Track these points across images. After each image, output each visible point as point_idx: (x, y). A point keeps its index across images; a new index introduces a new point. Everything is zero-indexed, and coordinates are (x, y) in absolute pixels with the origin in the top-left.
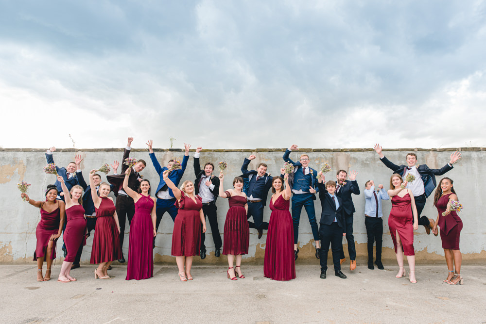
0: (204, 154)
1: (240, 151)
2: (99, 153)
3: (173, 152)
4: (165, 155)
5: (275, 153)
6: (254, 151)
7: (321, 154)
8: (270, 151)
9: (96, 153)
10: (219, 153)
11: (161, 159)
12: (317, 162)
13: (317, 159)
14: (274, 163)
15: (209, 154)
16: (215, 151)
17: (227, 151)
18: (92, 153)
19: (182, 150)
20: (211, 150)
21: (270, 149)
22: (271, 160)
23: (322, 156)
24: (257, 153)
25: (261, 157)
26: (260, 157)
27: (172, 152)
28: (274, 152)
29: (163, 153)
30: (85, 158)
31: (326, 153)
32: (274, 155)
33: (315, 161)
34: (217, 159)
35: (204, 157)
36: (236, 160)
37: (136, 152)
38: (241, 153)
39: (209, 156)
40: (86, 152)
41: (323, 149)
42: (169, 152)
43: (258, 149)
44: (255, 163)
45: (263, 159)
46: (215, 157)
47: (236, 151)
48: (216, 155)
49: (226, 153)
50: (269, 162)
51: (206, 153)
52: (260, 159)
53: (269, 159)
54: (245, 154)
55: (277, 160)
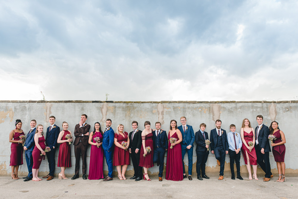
0: (128, 104)
1: (151, 102)
2: (61, 103)
3: (108, 103)
5: (173, 104)
6: (159, 102)
7: (202, 105)
8: (170, 102)
9: (59, 103)
10: (137, 104)
11: (101, 107)
12: (200, 110)
13: (200, 108)
14: (173, 110)
15: (131, 104)
16: (135, 102)
17: (143, 103)
18: (56, 104)
19: (114, 102)
20: (132, 102)
21: (170, 101)
22: (171, 108)
23: (203, 106)
24: (162, 104)
25: (164, 106)
26: (164, 107)
27: (107, 103)
29: (102, 104)
30: (51, 107)
31: (206, 104)
32: (172, 105)
33: (198, 109)
34: (136, 108)
35: (128, 106)
36: (148, 108)
37: (84, 103)
38: (151, 103)
39: (131, 106)
40: (52, 103)
41: (203, 102)
42: (105, 103)
43: (162, 101)
44: (160, 111)
45: (165, 107)
46: (135, 106)
47: (148, 103)
48: (135, 105)
49: (142, 104)
50: (169, 110)
51: (129, 104)
52: (164, 108)
53: (169, 108)
54: (154, 104)
55: (174, 108)
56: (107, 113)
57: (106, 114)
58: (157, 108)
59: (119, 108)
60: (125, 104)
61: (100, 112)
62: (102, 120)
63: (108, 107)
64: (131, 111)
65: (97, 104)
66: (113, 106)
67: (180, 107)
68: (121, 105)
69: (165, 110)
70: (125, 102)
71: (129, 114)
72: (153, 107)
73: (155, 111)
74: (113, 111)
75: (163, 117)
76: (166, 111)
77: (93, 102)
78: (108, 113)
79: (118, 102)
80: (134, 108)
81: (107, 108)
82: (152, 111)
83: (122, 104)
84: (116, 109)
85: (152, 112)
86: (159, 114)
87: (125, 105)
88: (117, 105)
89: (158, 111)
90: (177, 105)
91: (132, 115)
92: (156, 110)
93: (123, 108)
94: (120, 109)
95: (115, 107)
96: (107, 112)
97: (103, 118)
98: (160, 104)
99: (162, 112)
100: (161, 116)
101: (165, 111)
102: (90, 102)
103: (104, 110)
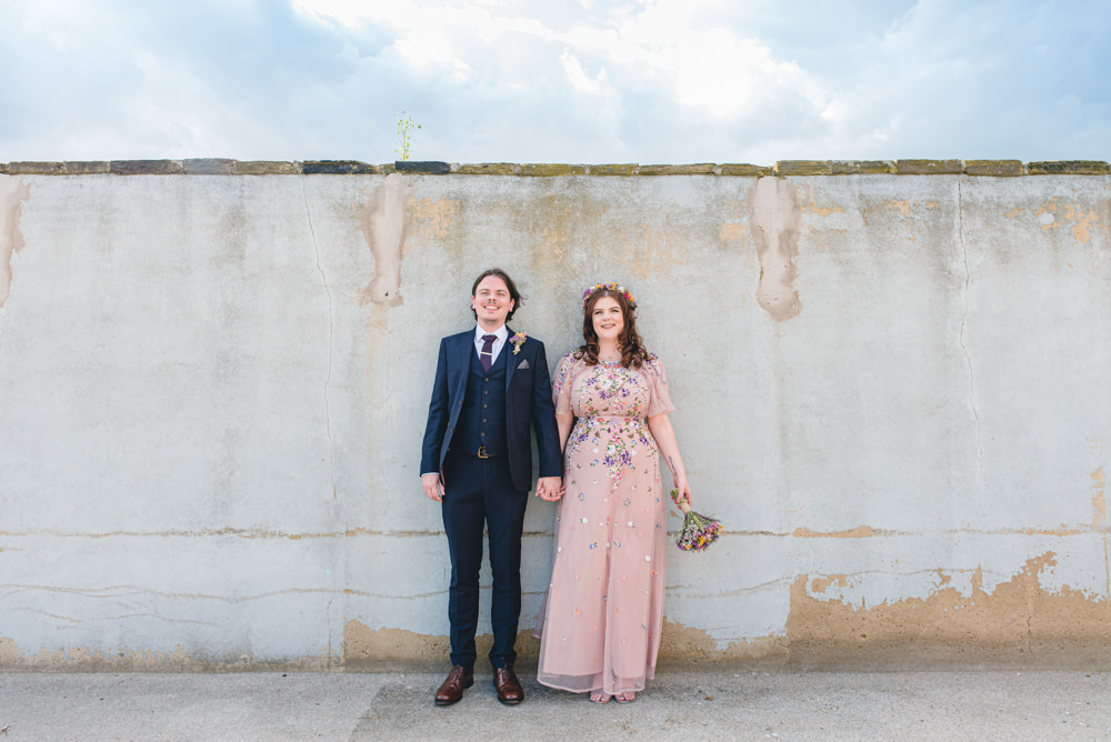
0: (548, 185)
1: (709, 170)
2: (87, 181)
3: (415, 176)
4: (377, 189)
5: (860, 183)
6: (767, 171)
7: (1063, 185)
8: (838, 169)
9: (74, 180)
10: (614, 181)
11: (361, 206)
12: (1047, 219)
13: (1047, 205)
14: (858, 223)
15: (572, 183)
16: (597, 171)
17: (650, 172)
18: (58, 181)
19: (453, 169)
20: (578, 170)
21: (838, 164)
22: (843, 209)
23: (1067, 192)
24: (783, 183)
25: (801, 195)
26: (795, 200)
27: (408, 177)
28: (856, 177)
29: (365, 180)
30: (24, 203)
31: (1086, 180)
32: (856, 188)
33: (1036, 214)
34: (605, 206)
35: (552, 198)
36: (689, 211)
37: (248, 178)
38: (712, 178)
39: (570, 193)
40: (28, 179)
41: (1071, 164)
42: (396, 179)
43: (784, 164)
44: (775, 225)
45: (807, 204)
46: (599, 197)
47: (690, 174)
48: (601, 188)
49: (644, 179)
50: (836, 220)
51: (559, 181)
52: (796, 207)
53: (836, 206)
54: (730, 185)
55: (870, 209)
56: (407, 244)
57: (401, 246)
58: (747, 206)
59: (490, 206)
60: (529, 179)
61: (361, 233)
62: (369, 290)
63: (410, 202)
64: (573, 230)
65: (336, 181)
66: (447, 197)
67: (911, 202)
68: (503, 189)
69: (808, 219)
70: (529, 167)
71: (557, 251)
72: (721, 201)
73: (737, 227)
74: (443, 233)
75: (792, 267)
76: (814, 231)
77: (310, 168)
78: (411, 241)
79: (486, 170)
80: (591, 209)
81: (407, 209)
82: (714, 232)
83: (506, 185)
84: (471, 215)
85: (717, 238)
86: (762, 249)
87: (526, 189)
88: (473, 185)
89: (758, 232)
90: (887, 186)
91: (579, 255)
92: (745, 219)
93: (518, 212)
94: (494, 217)
95: (462, 203)
96: (404, 237)
97: (378, 274)
98: (769, 181)
99: (788, 240)
100: (775, 263)
101: (804, 231)
102: (292, 171)
103: (387, 225)
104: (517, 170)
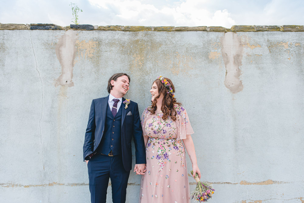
0: (136, 35)
1: (204, 29)
3: (79, 31)
4: (63, 37)
5: (267, 35)
6: (229, 30)
8: (259, 29)
10: (164, 34)
11: (56, 44)
14: (267, 52)
15: (146, 35)
16: (156, 29)
17: (180, 30)
19: (95, 28)
20: (149, 29)
21: (259, 27)
22: (261, 46)
24: (235, 35)
25: (243, 40)
26: (240, 42)
27: (76, 31)
28: (266, 32)
29: (58, 32)
32: (266, 37)
34: (161, 44)
35: (137, 41)
36: (196, 46)
37: (6, 31)
38: (205, 32)
39: (145, 39)
42: (71, 32)
43: (236, 27)
44: (232, 53)
45: (246, 44)
46: (158, 40)
47: (196, 30)
48: (159, 37)
49: (177, 33)
50: (257, 51)
51: (141, 34)
52: (241, 45)
53: (258, 45)
54: (213, 36)
55: (272, 46)
56: (75, 60)
57: (73, 61)
58: (220, 45)
59: (111, 44)
60: (128, 32)
61: (55, 55)
62: (59, 80)
63: (77, 42)
64: (147, 54)
65: (45, 32)
66: (93, 40)
67: (289, 43)
68: (117, 37)
69: (246, 50)
70: (128, 27)
71: (140, 63)
72: (209, 42)
73: (215, 53)
74: (91, 55)
75: (239, 71)
76: (248, 55)
77: (34, 27)
78: (77, 59)
79: (109, 29)
80: (154, 45)
81: (76, 45)
82: (206, 55)
83: (118, 35)
84: (103, 48)
85: (208, 58)
86: (227, 63)
87: (126, 37)
88: (104, 35)
89: (225, 55)
90: (278, 36)
91: (149, 65)
92: (219, 50)
93: (123, 46)
94: (113, 49)
95: (99, 43)
96: (74, 56)
97: (63, 73)
98: (229, 34)
99: (237, 59)
100: (232, 69)
101: (244, 55)
102: (25, 28)
103: (67, 52)
104: (123, 28)
